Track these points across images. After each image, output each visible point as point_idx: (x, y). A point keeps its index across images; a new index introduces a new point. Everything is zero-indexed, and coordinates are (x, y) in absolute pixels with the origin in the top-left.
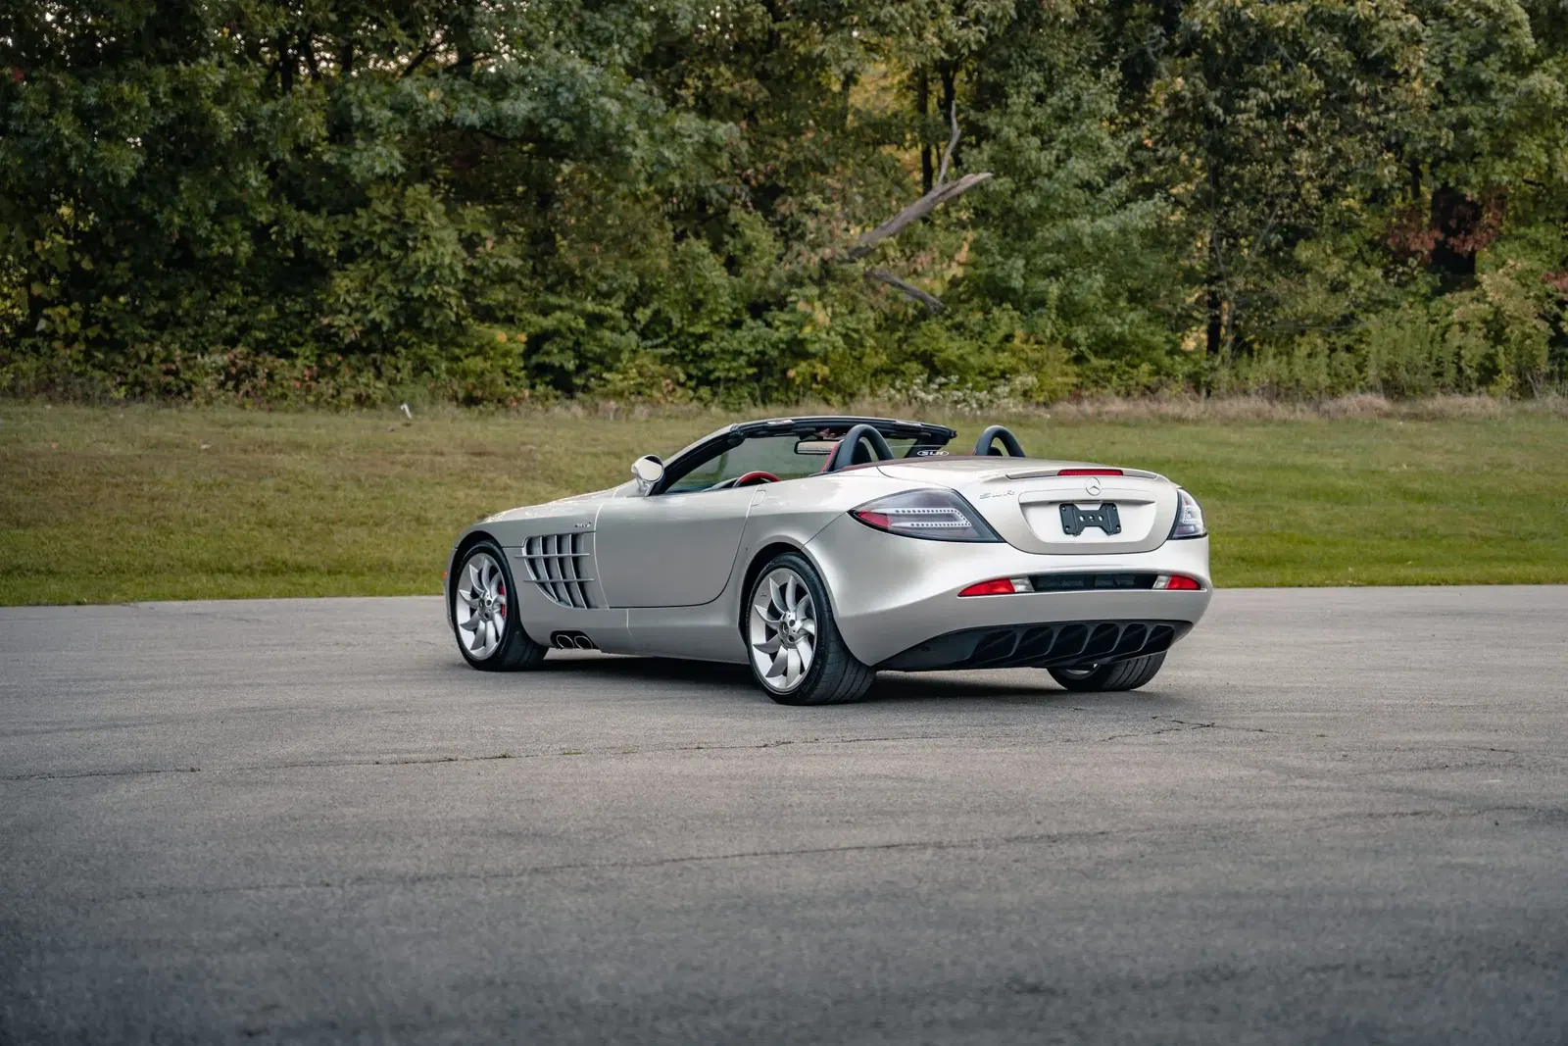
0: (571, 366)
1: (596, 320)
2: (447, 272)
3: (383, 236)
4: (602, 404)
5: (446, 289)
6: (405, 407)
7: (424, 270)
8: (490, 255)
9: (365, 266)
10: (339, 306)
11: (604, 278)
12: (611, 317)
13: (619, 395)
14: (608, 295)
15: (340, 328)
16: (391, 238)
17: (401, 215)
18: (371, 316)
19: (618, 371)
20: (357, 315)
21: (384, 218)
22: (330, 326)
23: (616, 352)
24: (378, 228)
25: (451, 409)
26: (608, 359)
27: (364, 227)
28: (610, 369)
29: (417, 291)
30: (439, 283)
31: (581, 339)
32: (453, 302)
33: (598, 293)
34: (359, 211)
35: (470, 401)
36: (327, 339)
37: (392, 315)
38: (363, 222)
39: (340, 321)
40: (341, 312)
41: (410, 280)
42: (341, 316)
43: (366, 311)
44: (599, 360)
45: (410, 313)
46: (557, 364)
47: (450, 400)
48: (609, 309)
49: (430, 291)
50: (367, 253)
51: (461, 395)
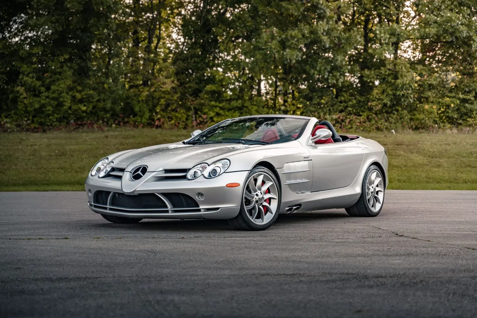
0: (456, 116)
1: (464, 101)
2: (408, 86)
3: (389, 75)
4: (464, 129)
5: (408, 92)
6: (393, 131)
7: (400, 86)
8: (426, 80)
9: (384, 86)
10: (374, 99)
11: (467, 86)
12: (470, 100)
13: (470, 126)
14: (469, 92)
15: (374, 106)
16: (392, 76)
17: (395, 68)
18: (384, 102)
19: (472, 118)
20: (380, 101)
21: (389, 70)
22: (371, 105)
23: (471, 111)
24: (387, 73)
25: (410, 131)
26: (469, 114)
27: (383, 73)
28: (470, 117)
29: (398, 93)
30: (405, 90)
31: (460, 107)
32: (412, 96)
33: (465, 91)
34: (382, 68)
35: (417, 128)
36: (370, 109)
37: (391, 101)
38: (383, 72)
39: (374, 103)
40: (375, 101)
41: (396, 89)
42: (375, 102)
43: (382, 100)
44: (466, 114)
45: (397, 101)
46: (450, 116)
47: (409, 129)
48: (469, 97)
49: (402, 93)
50: (385, 81)
51: (414, 127)
